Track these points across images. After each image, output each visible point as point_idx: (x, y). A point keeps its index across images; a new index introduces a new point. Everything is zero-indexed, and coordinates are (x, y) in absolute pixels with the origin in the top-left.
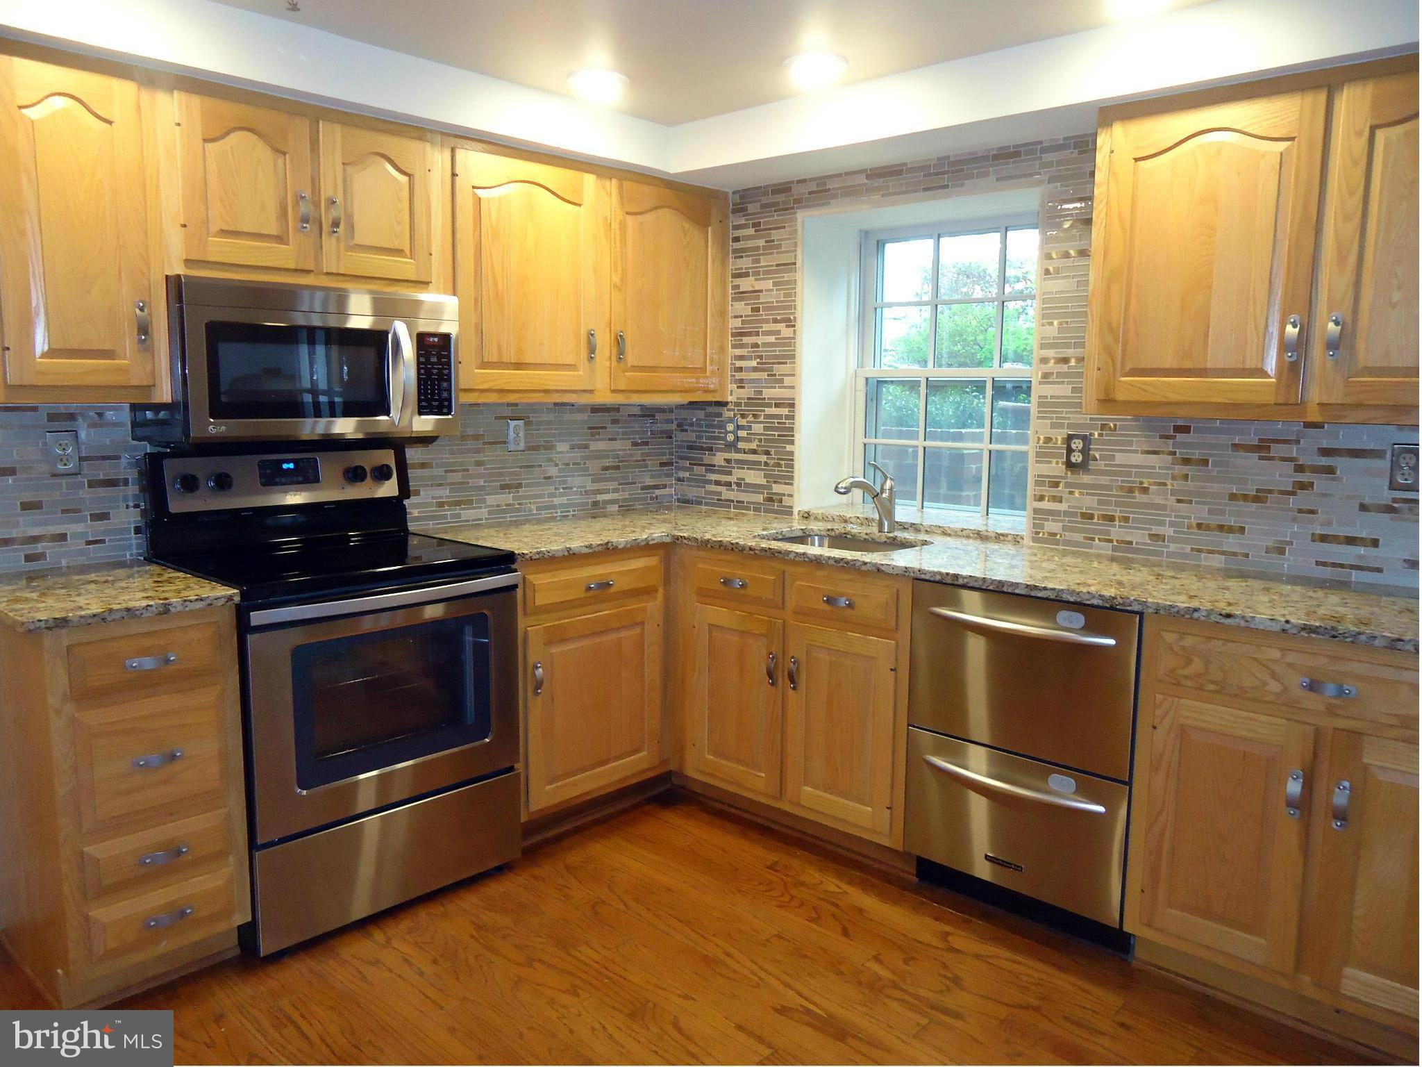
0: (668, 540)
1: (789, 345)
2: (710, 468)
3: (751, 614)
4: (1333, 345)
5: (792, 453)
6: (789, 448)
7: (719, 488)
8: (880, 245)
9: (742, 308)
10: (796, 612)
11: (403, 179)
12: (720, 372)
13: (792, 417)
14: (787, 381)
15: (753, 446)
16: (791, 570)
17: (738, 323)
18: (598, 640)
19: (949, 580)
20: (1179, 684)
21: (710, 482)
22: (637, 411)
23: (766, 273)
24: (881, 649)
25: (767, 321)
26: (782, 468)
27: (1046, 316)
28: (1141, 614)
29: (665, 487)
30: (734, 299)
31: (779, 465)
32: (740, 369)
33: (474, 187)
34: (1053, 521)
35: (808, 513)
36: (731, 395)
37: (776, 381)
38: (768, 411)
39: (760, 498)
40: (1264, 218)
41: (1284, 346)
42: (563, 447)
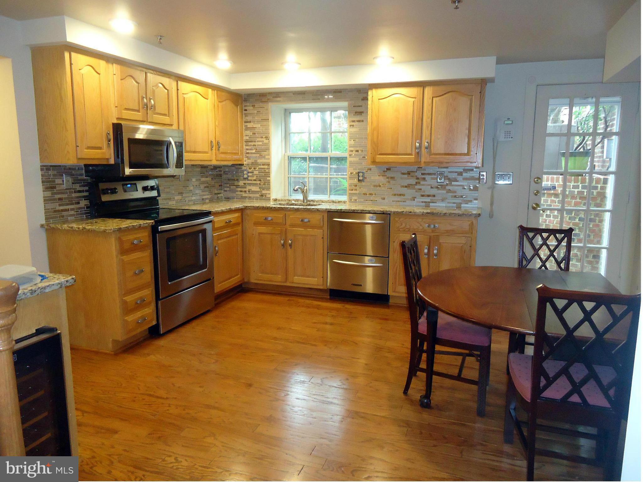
0: (243, 207)
1: (267, 145)
2: (238, 186)
3: (274, 228)
4: (426, 148)
5: (269, 180)
6: (268, 178)
7: (241, 193)
8: (290, 113)
9: (249, 133)
10: (290, 226)
11: (166, 91)
12: (242, 154)
13: (269, 169)
14: (267, 157)
15: (255, 178)
16: (287, 213)
17: (248, 138)
18: (228, 239)
19: (339, 211)
20: (399, 230)
21: (237, 191)
22: (212, 168)
23: (257, 122)
24: (318, 233)
25: (258, 138)
26: (266, 185)
27: (350, 138)
28: (390, 214)
29: (220, 193)
30: (246, 130)
31: (265, 184)
32: (248, 153)
33: (183, 94)
34: (355, 196)
35: (276, 199)
36: (245, 161)
37: (261, 157)
38: (260, 167)
39: (258, 195)
40: (410, 117)
41: (416, 148)
42: (194, 180)
